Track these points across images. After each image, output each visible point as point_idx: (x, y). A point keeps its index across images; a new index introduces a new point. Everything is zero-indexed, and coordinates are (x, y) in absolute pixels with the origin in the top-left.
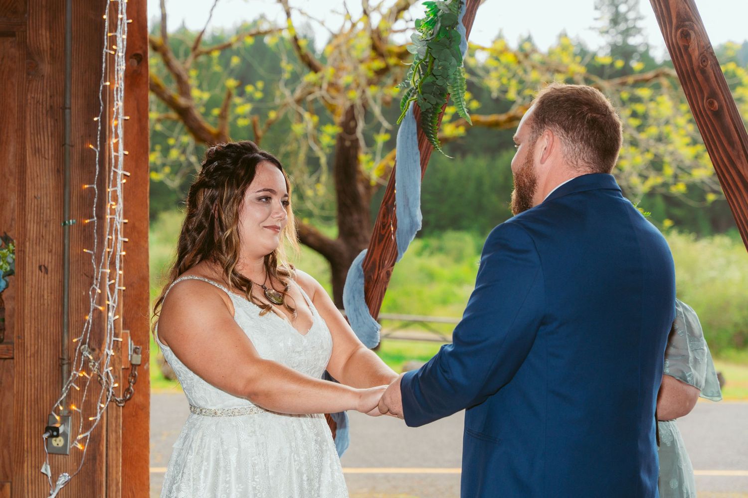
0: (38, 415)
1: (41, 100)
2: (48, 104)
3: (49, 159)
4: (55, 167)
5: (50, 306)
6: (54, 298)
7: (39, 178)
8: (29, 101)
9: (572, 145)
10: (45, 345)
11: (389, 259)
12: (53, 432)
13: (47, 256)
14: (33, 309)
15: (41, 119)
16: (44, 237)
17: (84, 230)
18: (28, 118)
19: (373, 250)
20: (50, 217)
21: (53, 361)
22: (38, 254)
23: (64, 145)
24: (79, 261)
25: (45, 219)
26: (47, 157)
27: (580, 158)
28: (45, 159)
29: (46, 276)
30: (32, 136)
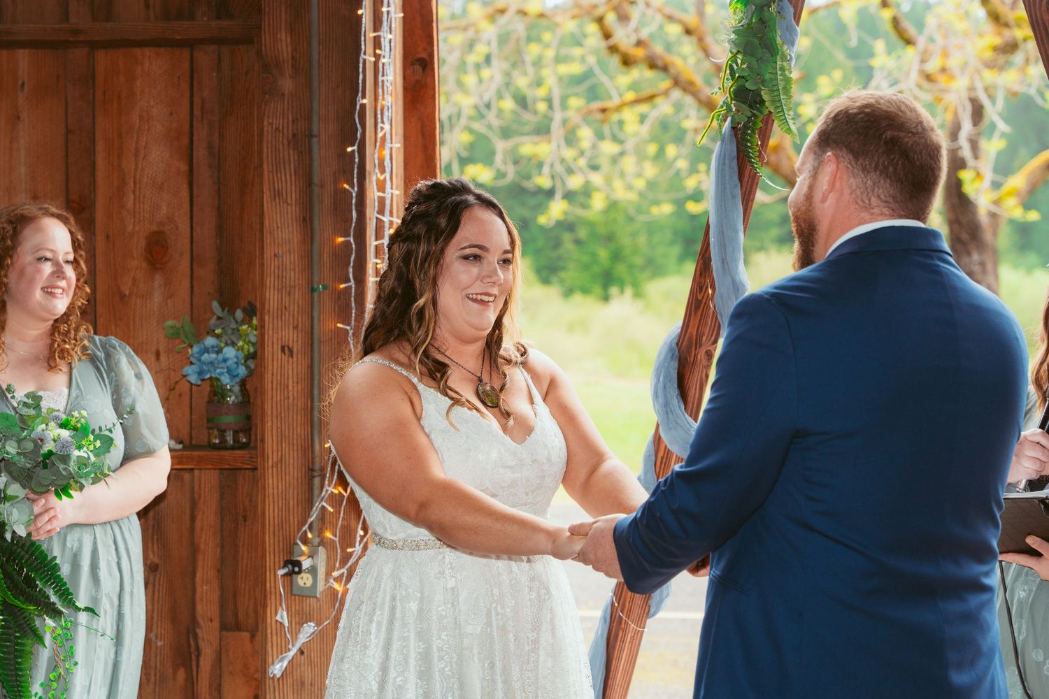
0: (283, 544)
1: (281, 128)
2: (290, 131)
3: (292, 205)
4: (300, 216)
5: (296, 401)
6: (302, 389)
7: (280, 229)
8: (266, 129)
9: (863, 176)
10: (291, 452)
11: (708, 335)
12: (293, 568)
13: (291, 333)
14: (274, 405)
15: (281, 151)
16: (288, 309)
17: (339, 298)
18: (265, 150)
19: (689, 321)
20: (295, 281)
21: (301, 472)
22: (280, 331)
23: (311, 185)
24: (333, 340)
25: (288, 284)
26: (289, 201)
27: (874, 195)
28: (288, 204)
29: (290, 360)
30: (271, 174)
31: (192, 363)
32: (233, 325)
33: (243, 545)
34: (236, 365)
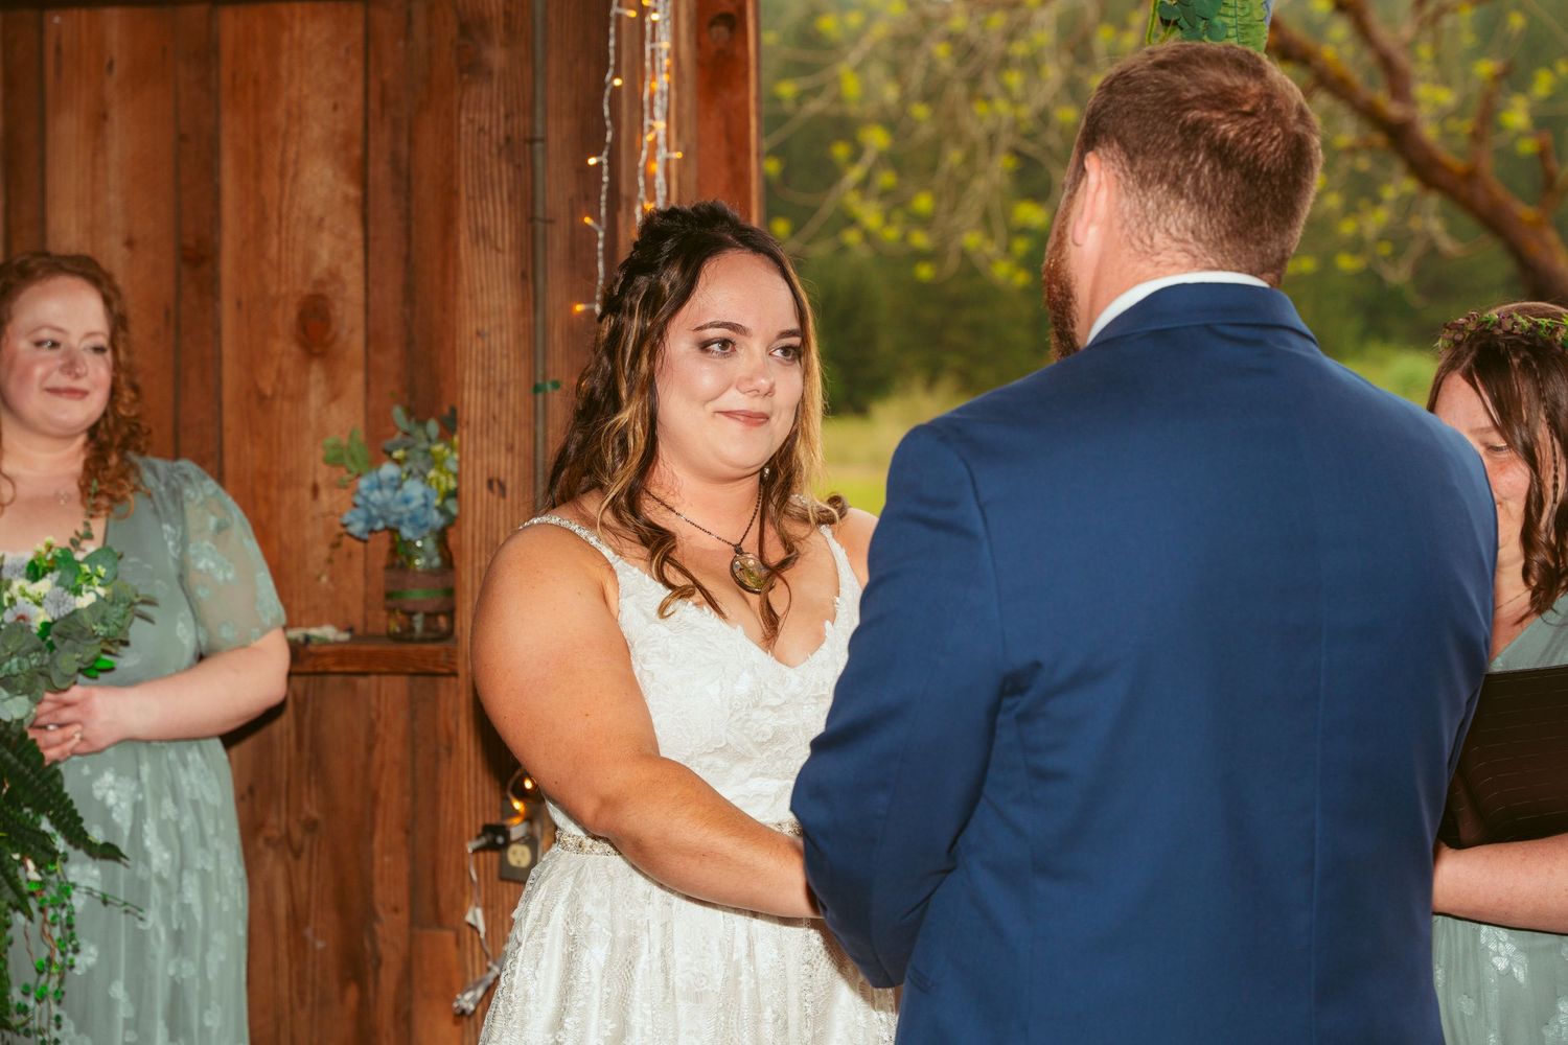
1: (487, 126)
2: (502, 132)
3: (504, 251)
4: (517, 269)
7: (485, 291)
8: (463, 129)
12: (495, 838)
13: (503, 457)
15: (488, 165)
16: (498, 419)
18: (463, 166)
20: (508, 375)
22: (485, 455)
23: (533, 219)
25: (498, 379)
26: (500, 244)
27: (1158, 227)
28: (498, 250)
29: (502, 501)
30: (471, 204)
31: (355, 505)
32: (424, 445)
33: (447, 792)
34: (423, 509)
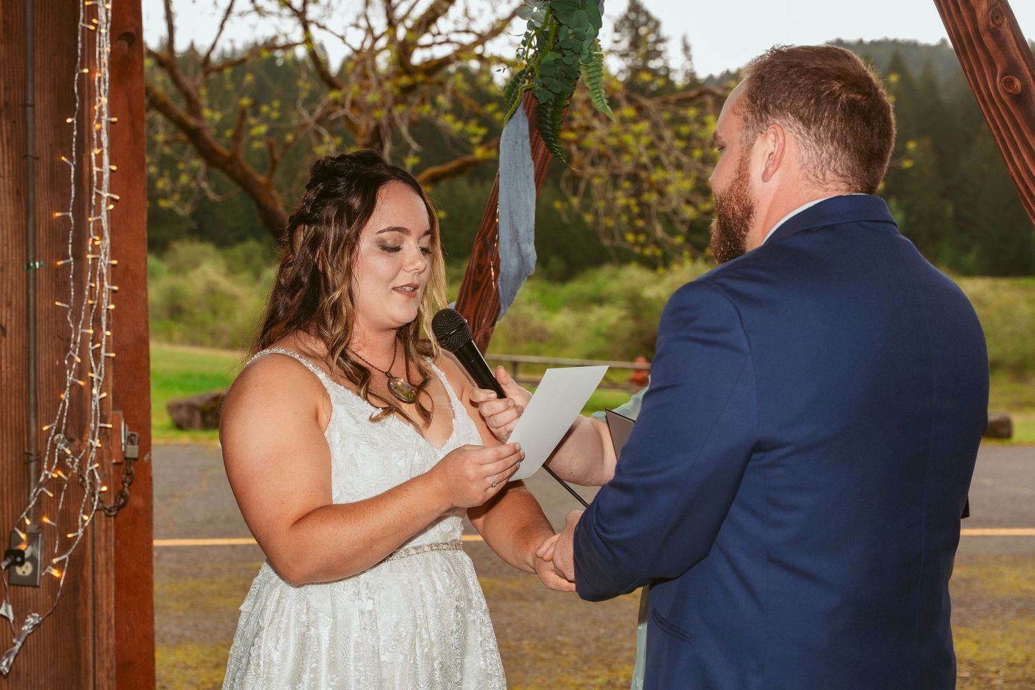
3: (4, 177)
4: (13, 189)
5: (9, 382)
6: (16, 369)
9: (817, 148)
10: (5, 436)
11: (489, 315)
12: (16, 557)
13: (4, 311)
17: (57, 275)
19: (465, 303)
20: (8, 257)
21: (16, 456)
23: (26, 157)
24: (50, 319)
27: (829, 168)
29: (4, 340)
